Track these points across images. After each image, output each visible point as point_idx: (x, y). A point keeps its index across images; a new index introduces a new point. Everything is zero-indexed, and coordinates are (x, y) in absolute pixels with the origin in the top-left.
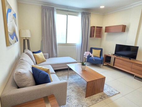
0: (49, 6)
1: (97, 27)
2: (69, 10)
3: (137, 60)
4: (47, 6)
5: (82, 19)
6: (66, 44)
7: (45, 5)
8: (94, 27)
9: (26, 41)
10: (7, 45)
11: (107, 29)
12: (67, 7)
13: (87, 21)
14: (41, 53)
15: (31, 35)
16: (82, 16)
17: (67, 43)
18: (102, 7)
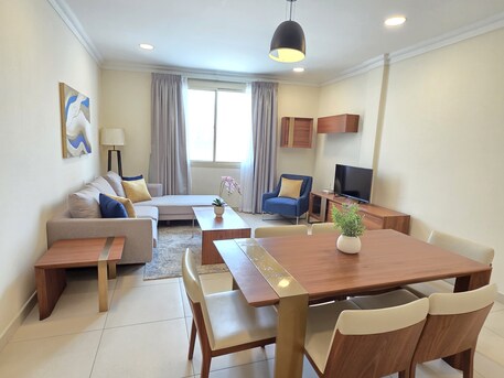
0: (170, 73)
1: (296, 119)
2: (220, 78)
3: (373, 205)
4: (165, 72)
5: (253, 98)
6: (214, 165)
7: (161, 72)
8: (288, 119)
9: (114, 155)
10: (64, 156)
11: (323, 125)
12: (214, 72)
13: (267, 103)
14: (142, 181)
15: (126, 140)
16: (254, 93)
17: (217, 160)
18: (299, 70)
